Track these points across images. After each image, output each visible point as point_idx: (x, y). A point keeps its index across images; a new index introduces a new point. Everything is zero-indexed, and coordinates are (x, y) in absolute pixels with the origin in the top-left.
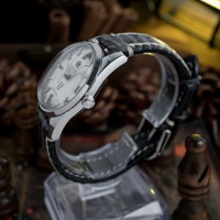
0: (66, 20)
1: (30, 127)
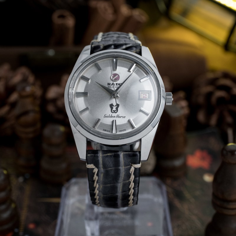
0: (70, 22)
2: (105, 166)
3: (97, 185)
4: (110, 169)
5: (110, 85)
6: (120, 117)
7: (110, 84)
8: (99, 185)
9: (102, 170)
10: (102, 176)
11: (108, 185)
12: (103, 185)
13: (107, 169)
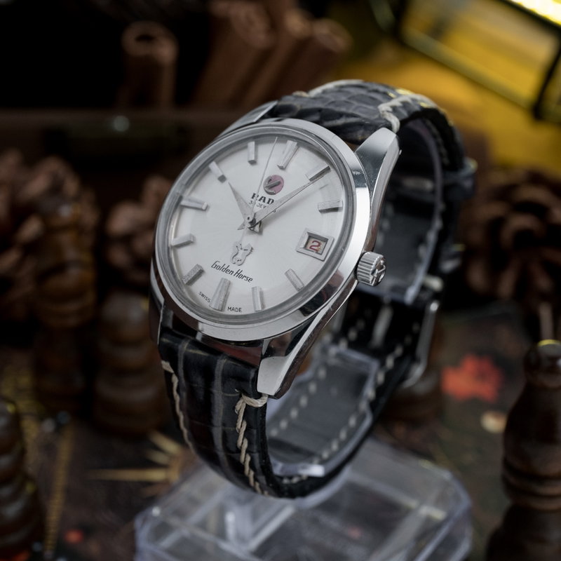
0: (166, 51)
1: (72, 322)
4: (196, 386)
9: (183, 382)
10: (184, 395)
13: (192, 384)
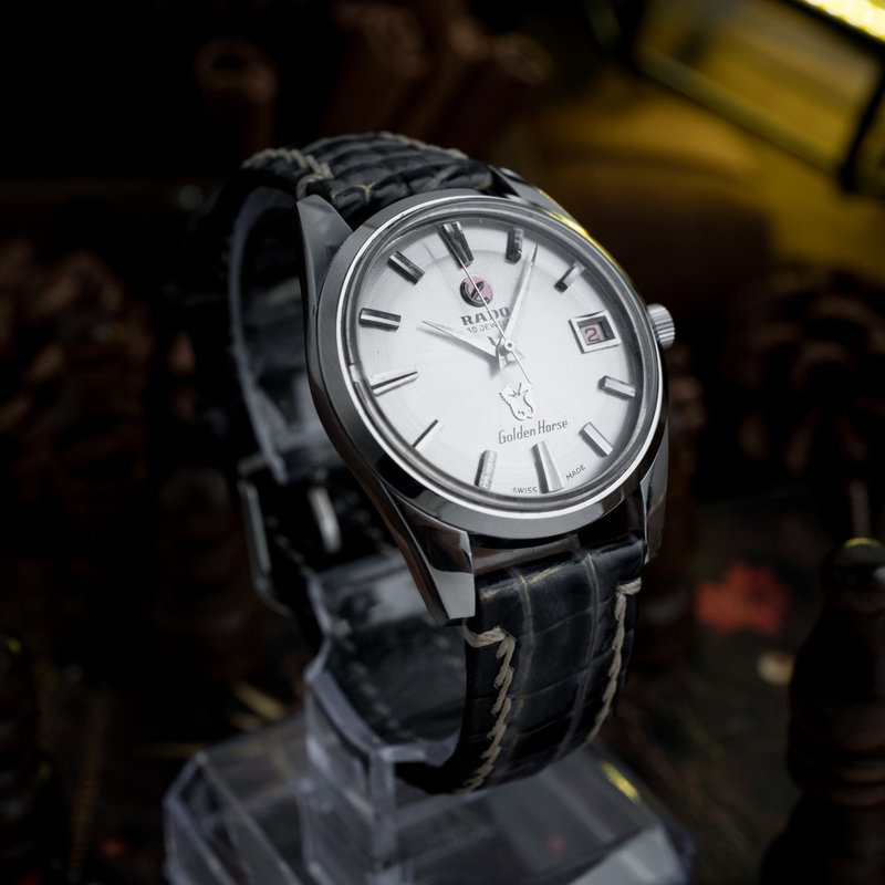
0: (261, 83)
2: (541, 622)
3: (508, 700)
4: (558, 624)
5: (471, 323)
6: (551, 428)
7: (469, 318)
8: (513, 700)
9: (531, 638)
10: (527, 661)
11: (547, 689)
12: (527, 697)
13: (550, 629)
